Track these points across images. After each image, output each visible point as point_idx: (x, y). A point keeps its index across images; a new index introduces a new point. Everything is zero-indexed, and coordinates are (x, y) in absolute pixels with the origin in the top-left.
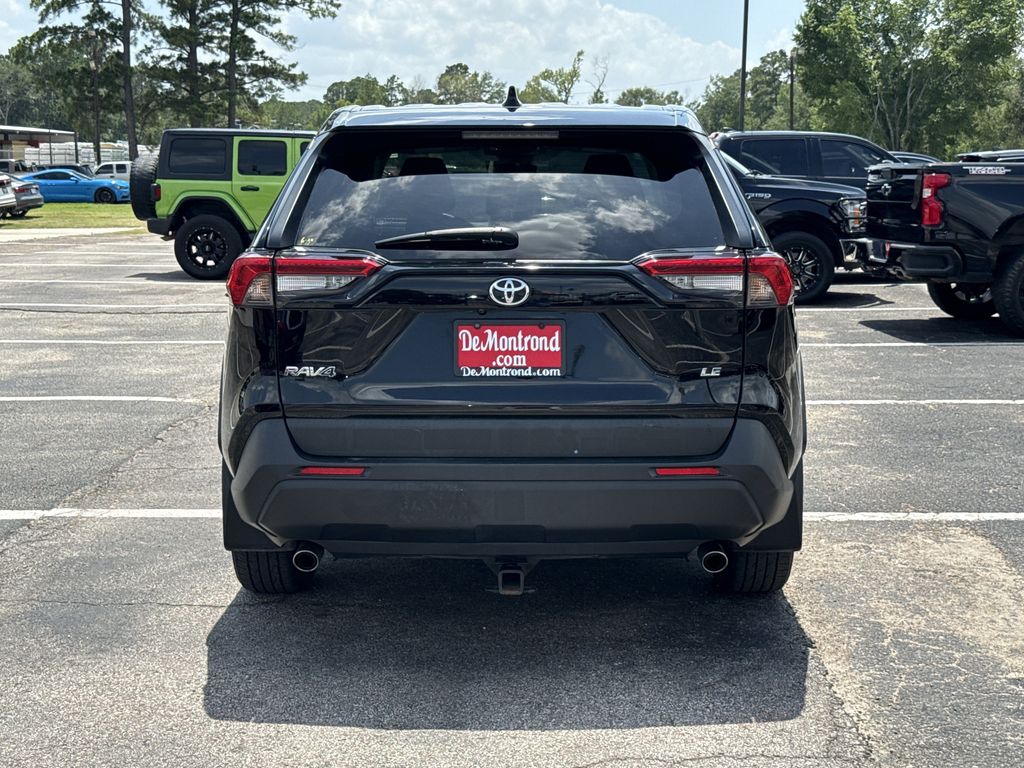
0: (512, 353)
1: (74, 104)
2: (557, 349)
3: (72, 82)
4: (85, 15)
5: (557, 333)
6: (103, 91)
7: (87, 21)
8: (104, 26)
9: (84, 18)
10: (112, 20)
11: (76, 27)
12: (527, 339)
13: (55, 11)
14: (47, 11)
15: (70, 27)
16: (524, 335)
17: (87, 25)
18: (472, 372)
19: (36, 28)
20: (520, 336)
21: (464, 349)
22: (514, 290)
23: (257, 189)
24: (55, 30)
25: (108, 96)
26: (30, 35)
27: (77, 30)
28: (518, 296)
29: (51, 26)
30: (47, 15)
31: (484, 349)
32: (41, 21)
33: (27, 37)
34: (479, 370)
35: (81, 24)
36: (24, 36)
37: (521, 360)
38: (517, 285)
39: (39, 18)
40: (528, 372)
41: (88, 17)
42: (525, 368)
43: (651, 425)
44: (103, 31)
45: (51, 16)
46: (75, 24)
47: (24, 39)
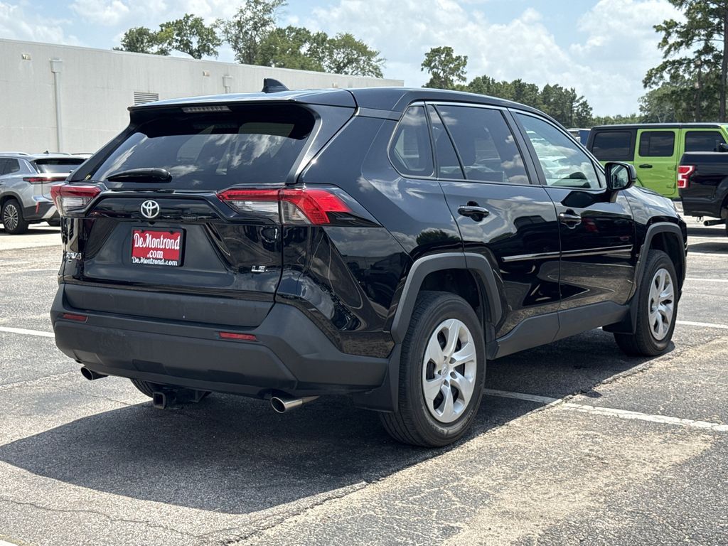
0: (157, 249)
1: (684, 113)
2: (178, 248)
3: (682, 98)
4: (696, 50)
5: (179, 238)
6: (705, 104)
7: (696, 54)
8: (709, 57)
9: (695, 52)
10: (716, 52)
11: (689, 59)
12: (165, 241)
13: (675, 49)
14: (669, 50)
15: (685, 60)
16: (164, 238)
17: (697, 57)
18: (137, 261)
19: (660, 62)
20: (162, 239)
21: (136, 246)
22: (152, 208)
23: (651, 167)
24: (674, 63)
25: (708, 106)
26: (655, 68)
27: (690, 61)
28: (154, 211)
29: (671, 60)
30: (669, 52)
31: (144, 246)
32: (665, 57)
33: (653, 69)
34: (140, 259)
35: (692, 56)
36: (651, 68)
37: (160, 254)
38: (154, 204)
39: (664, 55)
40: (162, 263)
41: (698, 51)
42: (161, 259)
43: (222, 303)
44: (709, 60)
45: (672, 53)
46: (688, 57)
47: (651, 70)
